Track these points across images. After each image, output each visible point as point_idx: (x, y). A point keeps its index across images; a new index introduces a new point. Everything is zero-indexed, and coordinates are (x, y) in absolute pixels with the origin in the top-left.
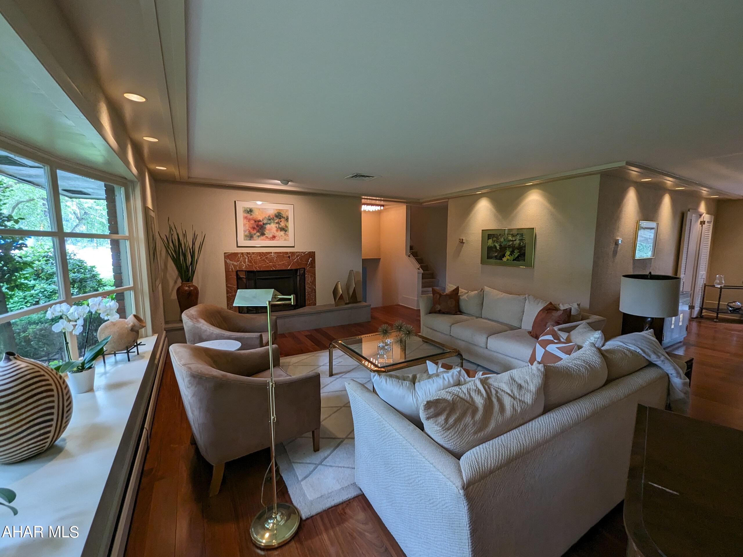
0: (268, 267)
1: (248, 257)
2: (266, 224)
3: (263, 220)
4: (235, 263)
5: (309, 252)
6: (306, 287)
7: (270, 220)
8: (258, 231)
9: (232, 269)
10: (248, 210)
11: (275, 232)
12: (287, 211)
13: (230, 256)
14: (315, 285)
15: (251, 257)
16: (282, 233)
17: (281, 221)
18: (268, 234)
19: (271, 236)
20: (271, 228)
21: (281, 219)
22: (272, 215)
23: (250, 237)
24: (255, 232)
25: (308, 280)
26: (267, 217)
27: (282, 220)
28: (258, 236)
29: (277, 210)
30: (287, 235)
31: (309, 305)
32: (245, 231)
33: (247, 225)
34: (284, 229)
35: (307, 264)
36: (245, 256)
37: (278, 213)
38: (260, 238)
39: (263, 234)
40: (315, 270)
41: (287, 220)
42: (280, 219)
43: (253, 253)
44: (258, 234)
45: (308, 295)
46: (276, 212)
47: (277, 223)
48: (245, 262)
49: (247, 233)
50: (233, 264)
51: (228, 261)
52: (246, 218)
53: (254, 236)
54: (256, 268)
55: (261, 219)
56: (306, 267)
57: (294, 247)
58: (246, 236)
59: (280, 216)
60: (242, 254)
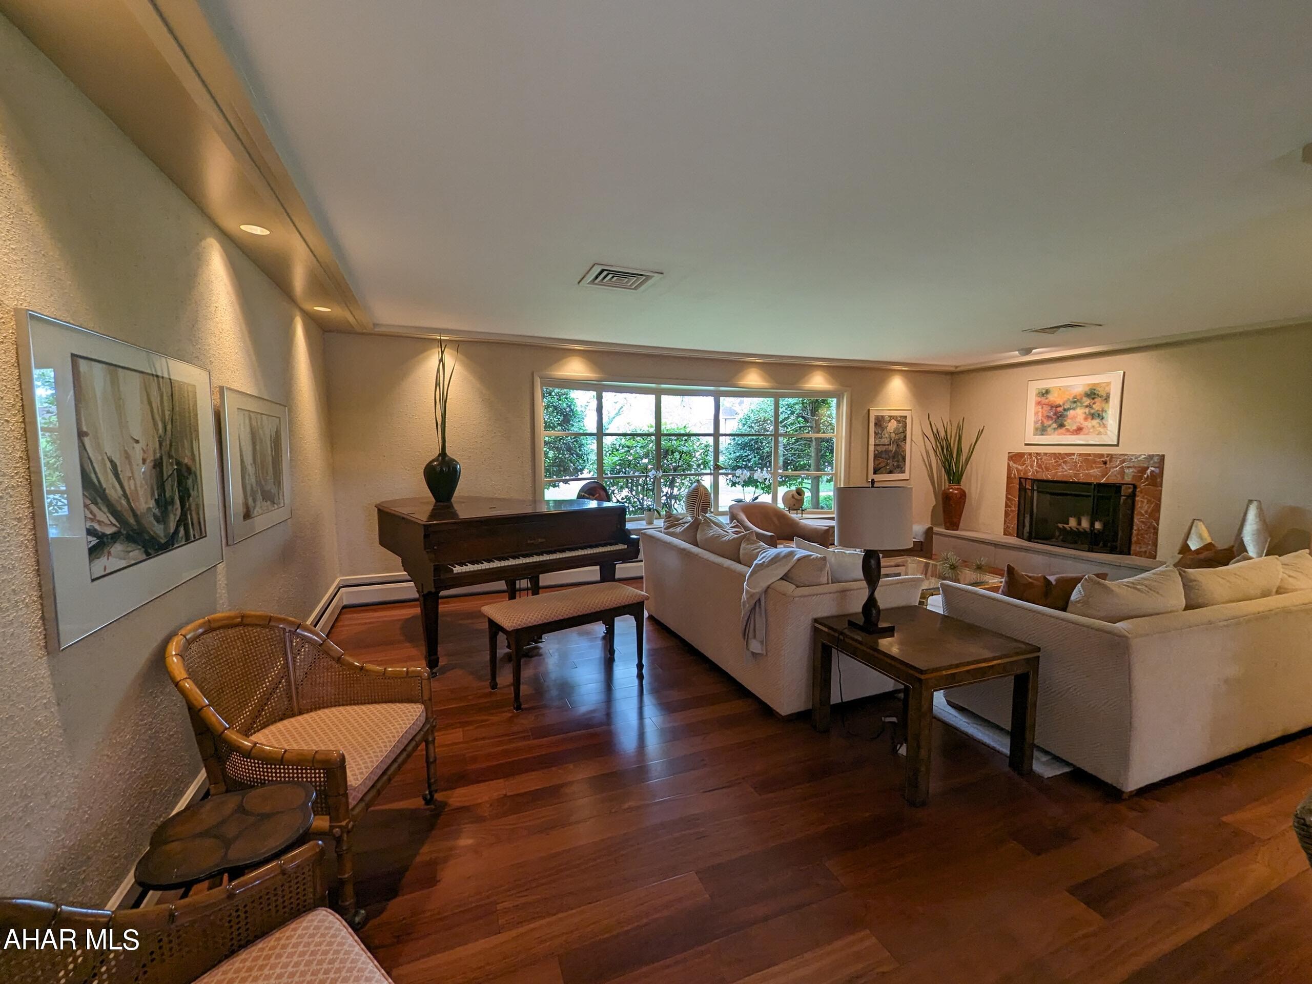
0: (1066, 476)
1: (1038, 460)
2: (1069, 409)
3: (1064, 404)
4: (1020, 467)
5: (1149, 456)
6: (1136, 520)
7: (1075, 402)
8: (1055, 422)
9: (1015, 474)
10: (1044, 391)
11: (1082, 421)
12: (1109, 384)
13: (1015, 457)
14: (1157, 520)
15: (1041, 459)
16: (1095, 422)
17: (1094, 403)
18: (1070, 424)
19: (1075, 428)
20: (1078, 415)
21: (1096, 400)
22: (1081, 395)
23: (1042, 430)
24: (1050, 422)
25: (1141, 508)
26: (1071, 398)
27: (1098, 400)
28: (1054, 429)
29: (1089, 385)
30: (1105, 426)
31: (1138, 554)
32: (1036, 423)
33: (1040, 414)
34: (1098, 416)
35: (1141, 478)
36: (1034, 458)
37: (1091, 389)
38: (1056, 432)
39: (1061, 426)
40: (1161, 491)
41: (1107, 399)
42: (1093, 399)
43: (1046, 454)
44: (1055, 426)
45: (1138, 535)
46: (1087, 389)
47: (1087, 406)
48: (1032, 466)
49: (1039, 425)
50: (1016, 468)
51: (1011, 463)
52: (1039, 403)
53: (1049, 429)
54: (1046, 476)
55: (1061, 403)
56: (1137, 484)
57: (1117, 445)
58: (1036, 429)
59: (1095, 394)
60: (1030, 454)
